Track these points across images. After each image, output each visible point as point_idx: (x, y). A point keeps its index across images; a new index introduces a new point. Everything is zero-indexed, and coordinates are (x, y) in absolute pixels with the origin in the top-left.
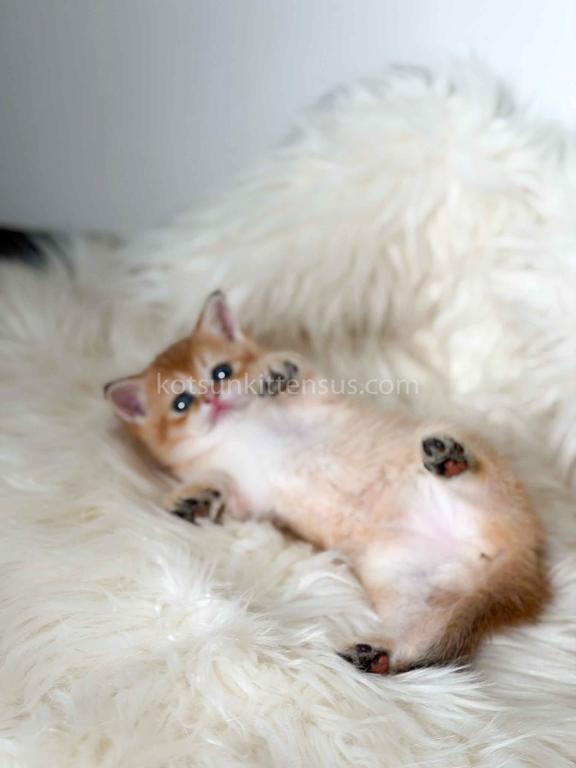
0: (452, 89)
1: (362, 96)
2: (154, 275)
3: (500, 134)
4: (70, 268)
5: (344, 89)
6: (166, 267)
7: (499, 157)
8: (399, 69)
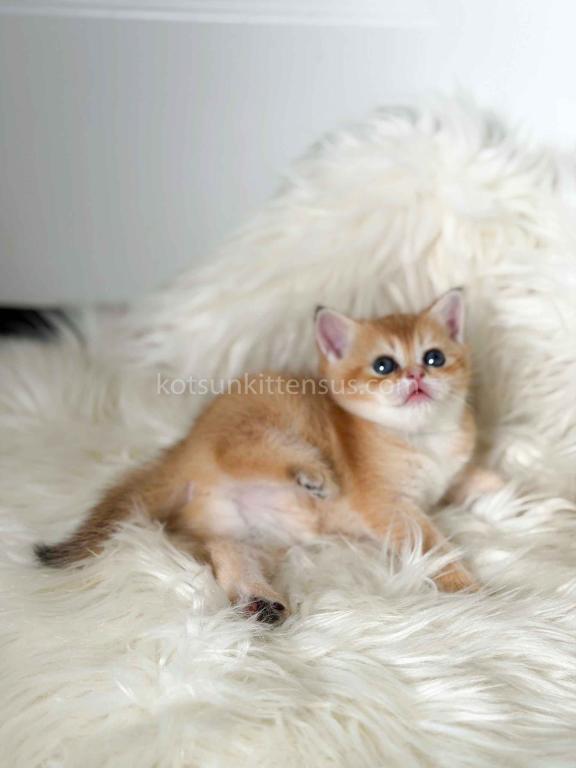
0: (438, 126)
1: (349, 141)
2: (158, 337)
3: (492, 162)
4: (81, 338)
5: (330, 137)
6: (168, 328)
7: (492, 186)
8: (383, 111)
